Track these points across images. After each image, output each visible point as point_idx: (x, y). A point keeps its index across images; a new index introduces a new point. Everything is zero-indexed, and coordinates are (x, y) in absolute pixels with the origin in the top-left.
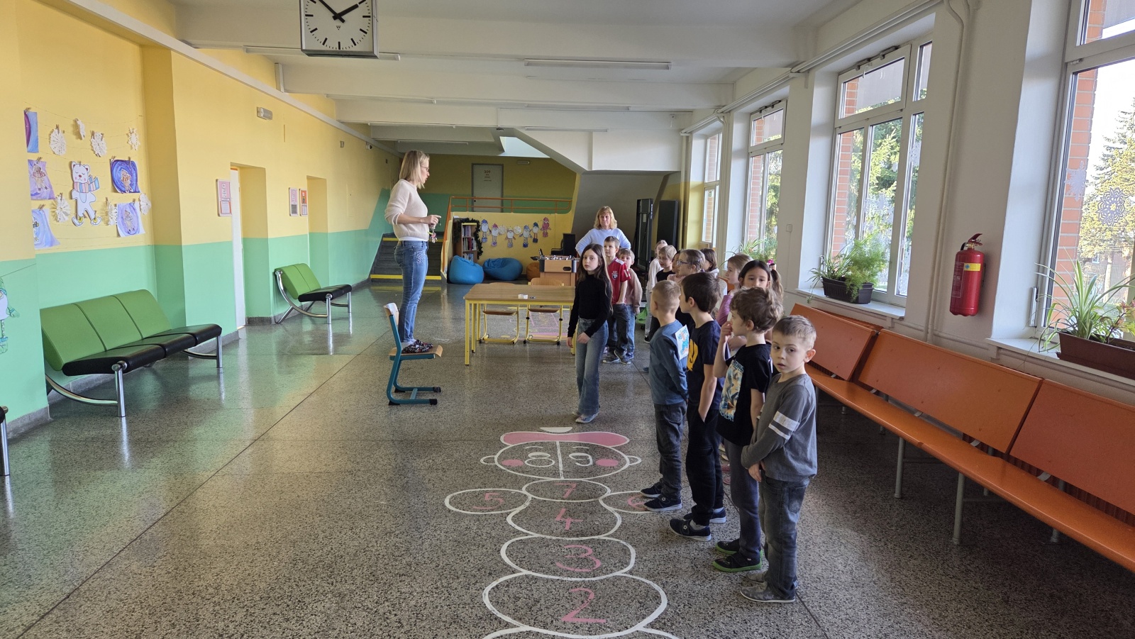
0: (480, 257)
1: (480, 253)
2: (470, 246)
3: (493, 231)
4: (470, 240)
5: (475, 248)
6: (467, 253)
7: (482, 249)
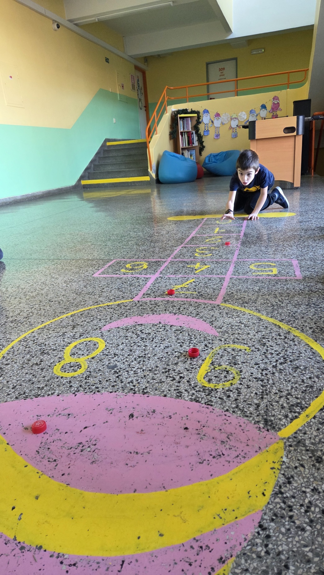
0: (203, 153)
1: (202, 148)
2: (190, 142)
3: (215, 122)
4: (189, 134)
5: (196, 144)
6: (188, 149)
7: (204, 144)
